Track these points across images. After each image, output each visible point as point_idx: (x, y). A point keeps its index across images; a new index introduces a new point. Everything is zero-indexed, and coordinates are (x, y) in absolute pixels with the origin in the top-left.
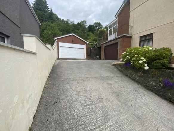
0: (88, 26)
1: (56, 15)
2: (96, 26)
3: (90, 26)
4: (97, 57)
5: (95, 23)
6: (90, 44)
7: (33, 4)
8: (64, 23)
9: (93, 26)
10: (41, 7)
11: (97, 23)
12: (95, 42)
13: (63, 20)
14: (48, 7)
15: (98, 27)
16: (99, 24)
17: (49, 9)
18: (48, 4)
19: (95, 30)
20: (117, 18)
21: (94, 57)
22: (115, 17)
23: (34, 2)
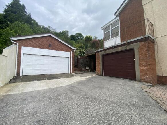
0: (70, 35)
1: (36, 21)
2: (78, 36)
3: (72, 36)
4: (87, 68)
5: (77, 34)
6: (76, 52)
7: (7, 6)
8: (45, 30)
9: (75, 36)
10: (17, 10)
11: (79, 33)
12: (81, 49)
13: (44, 27)
14: (26, 11)
15: (79, 37)
16: (80, 35)
17: (27, 13)
18: (26, 9)
19: (77, 40)
20: (117, 16)
21: (83, 69)
22: (115, 15)
23: (9, 4)
